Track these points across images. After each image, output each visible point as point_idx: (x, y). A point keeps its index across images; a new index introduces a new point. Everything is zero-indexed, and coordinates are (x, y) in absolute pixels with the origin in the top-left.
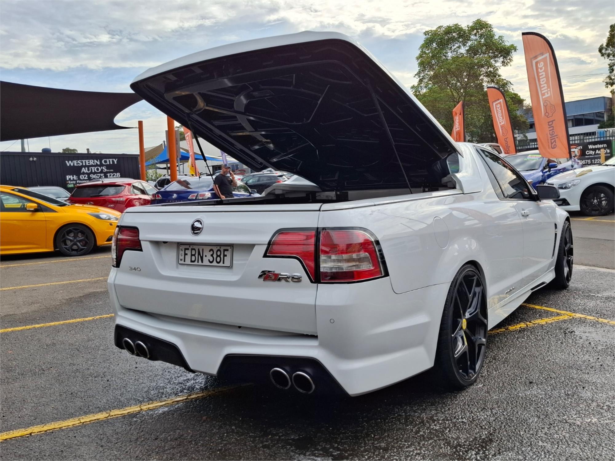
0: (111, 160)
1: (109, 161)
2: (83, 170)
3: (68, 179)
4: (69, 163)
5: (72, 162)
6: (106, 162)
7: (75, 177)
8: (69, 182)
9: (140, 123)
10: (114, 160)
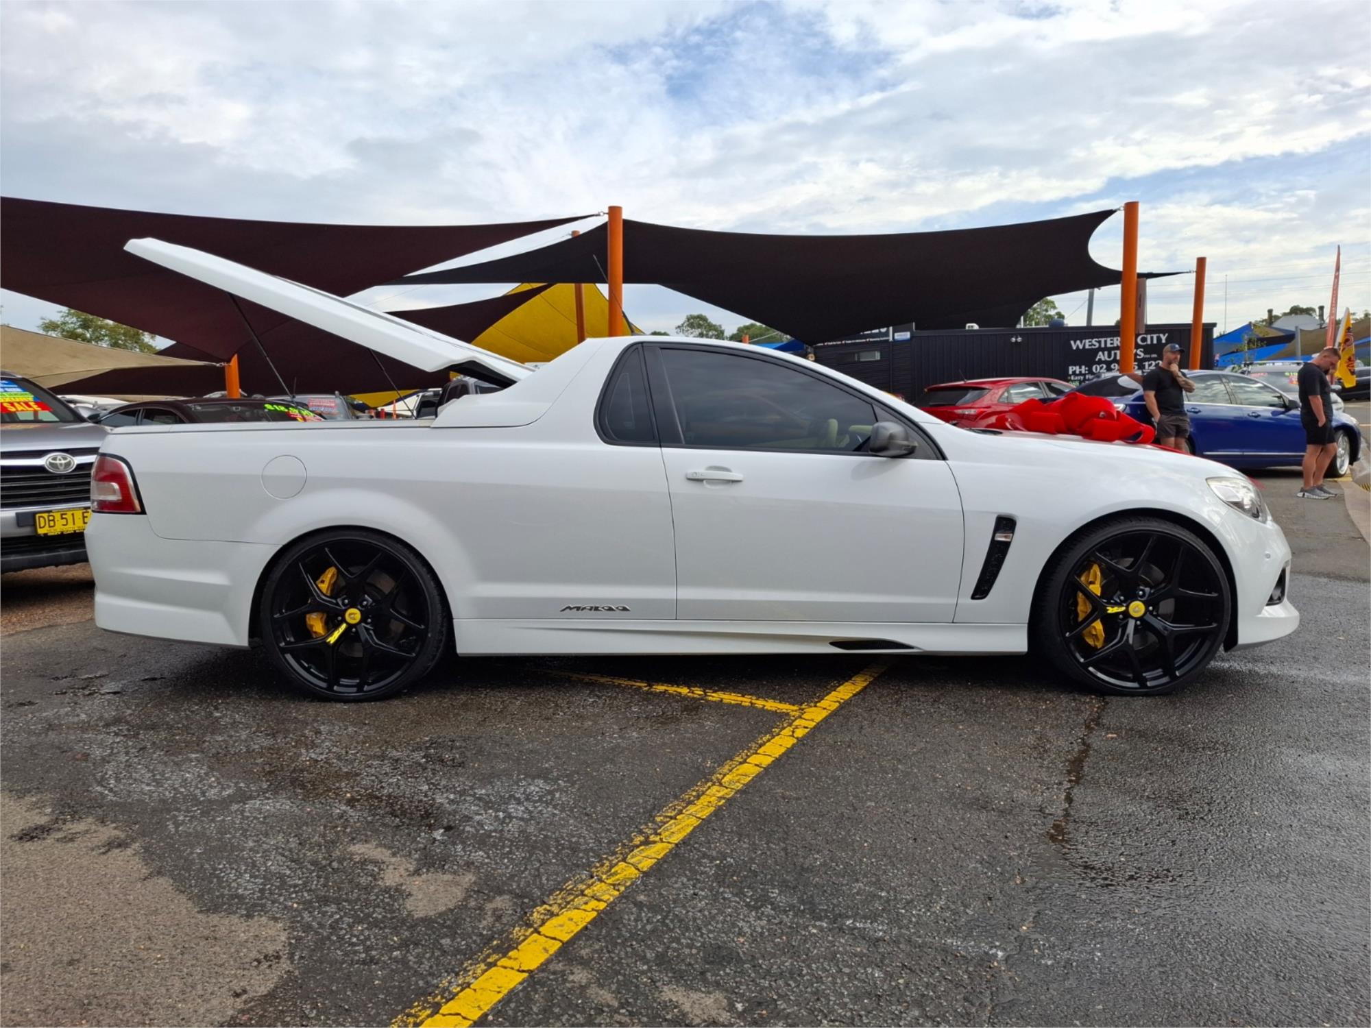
0: (1155, 336)
1: (1152, 338)
2: (1101, 356)
3: (1070, 372)
4: (1075, 345)
5: (1081, 342)
6: (1144, 340)
7: (1084, 369)
8: (1072, 378)
9: (1201, 262)
10: (1161, 335)
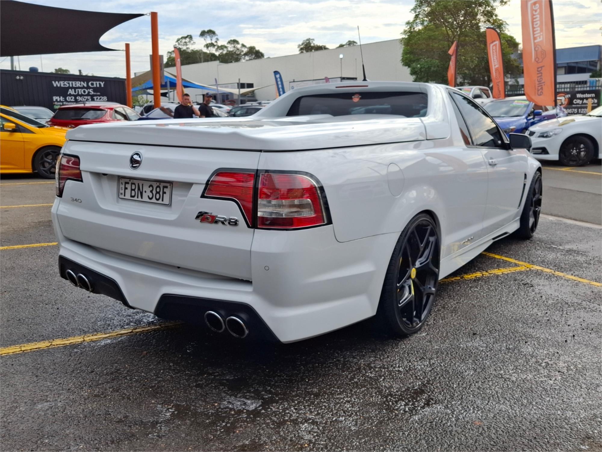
0: (98, 83)
1: (96, 84)
2: (71, 92)
3: (54, 100)
4: (56, 84)
5: (59, 82)
6: (92, 84)
7: (62, 99)
8: (56, 103)
9: (127, 46)
10: (101, 83)
